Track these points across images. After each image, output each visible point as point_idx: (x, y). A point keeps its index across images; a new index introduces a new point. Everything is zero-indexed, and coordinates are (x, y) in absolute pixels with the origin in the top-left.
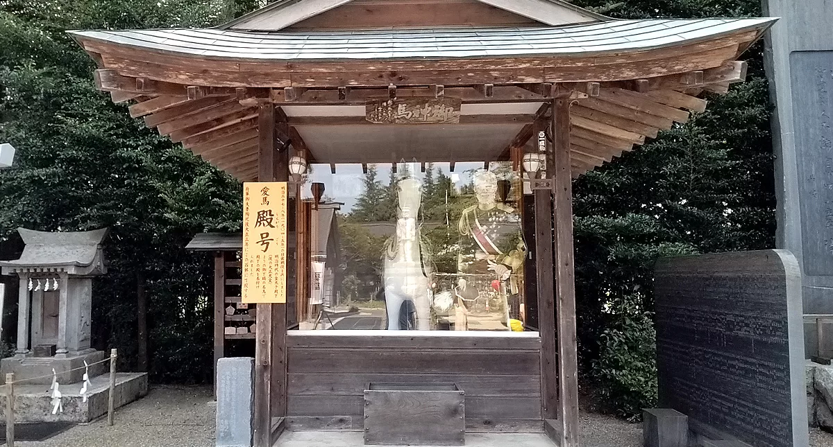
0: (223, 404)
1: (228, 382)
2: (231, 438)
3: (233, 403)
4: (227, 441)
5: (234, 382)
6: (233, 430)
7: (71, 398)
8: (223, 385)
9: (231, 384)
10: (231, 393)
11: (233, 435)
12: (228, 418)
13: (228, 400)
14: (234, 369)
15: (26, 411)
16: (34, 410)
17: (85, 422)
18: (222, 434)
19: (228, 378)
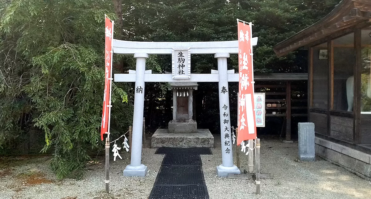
0: (303, 141)
1: (305, 132)
2: (307, 153)
3: (308, 140)
4: (305, 155)
5: (308, 132)
6: (308, 150)
7: (207, 138)
8: (303, 133)
9: (307, 133)
10: (306, 136)
11: (308, 152)
12: (306, 145)
13: (305, 139)
14: (308, 127)
15: (189, 143)
16: (192, 143)
17: (213, 147)
18: (303, 152)
19: (305, 130)
